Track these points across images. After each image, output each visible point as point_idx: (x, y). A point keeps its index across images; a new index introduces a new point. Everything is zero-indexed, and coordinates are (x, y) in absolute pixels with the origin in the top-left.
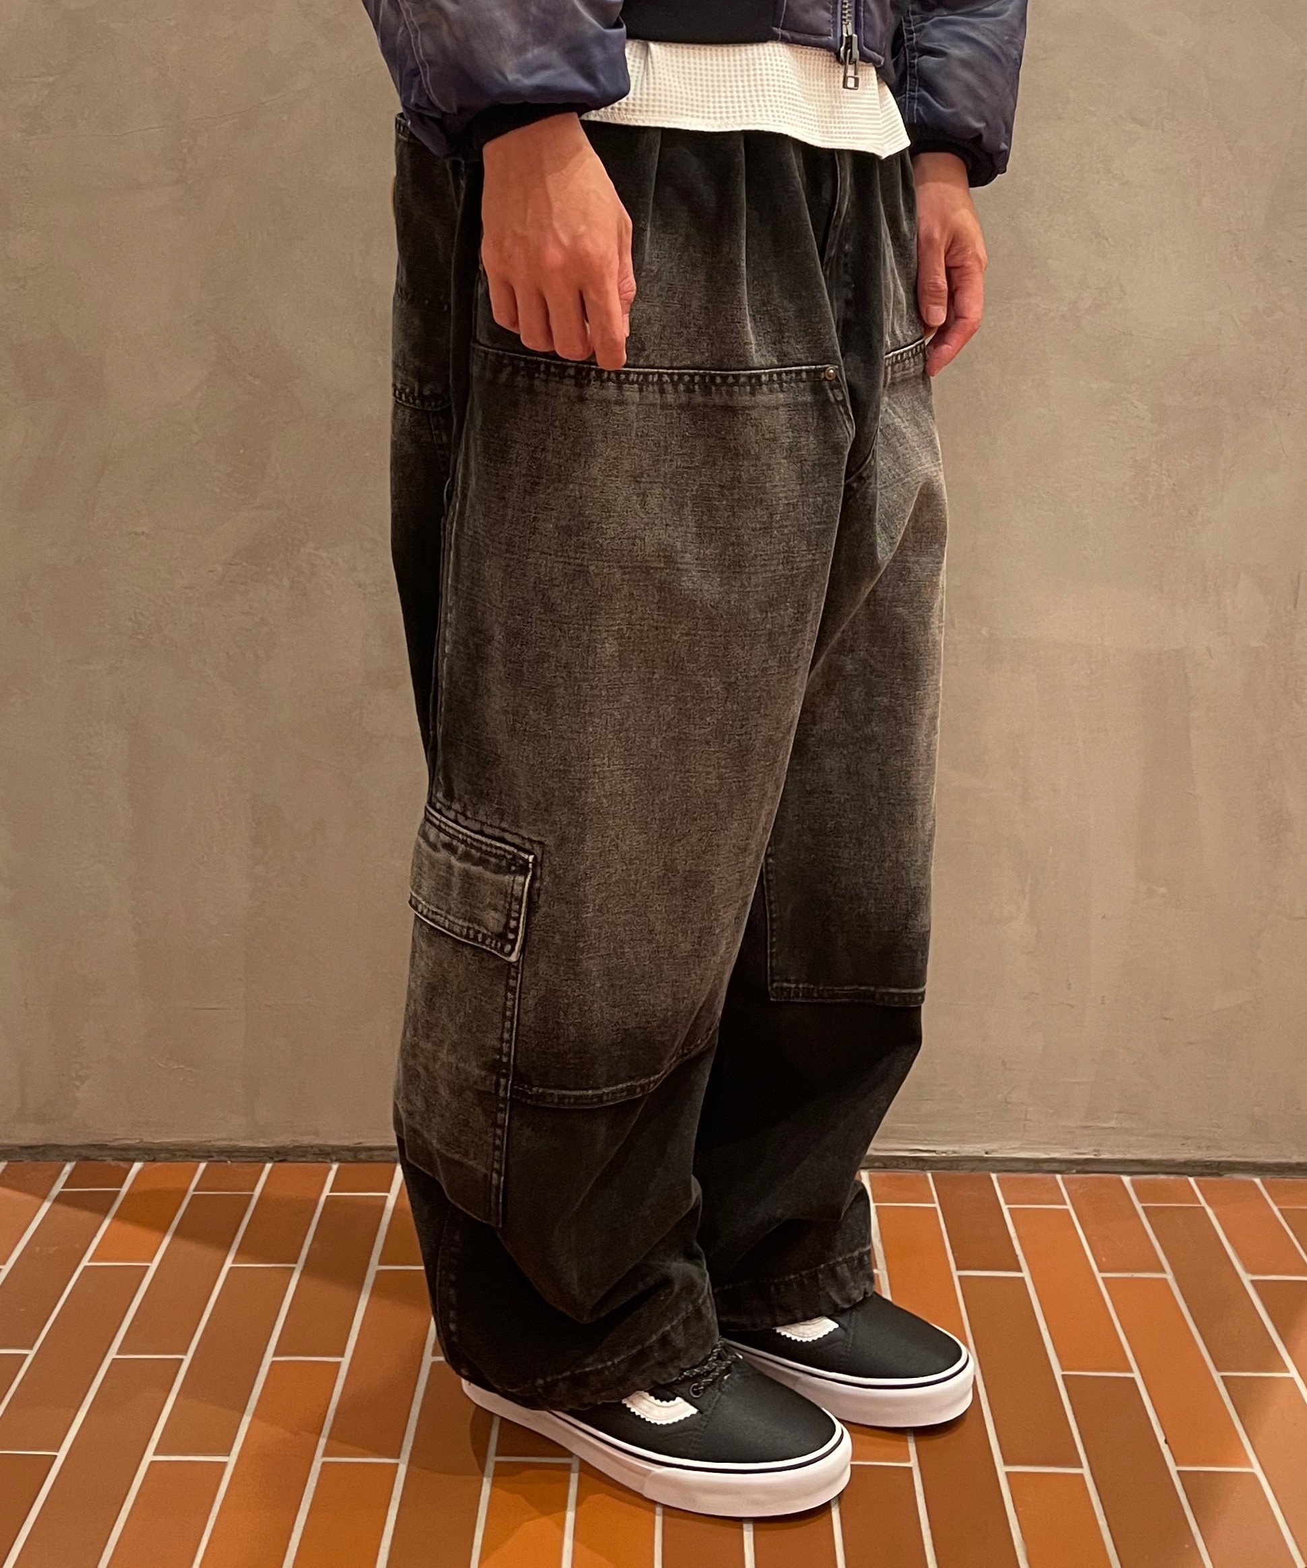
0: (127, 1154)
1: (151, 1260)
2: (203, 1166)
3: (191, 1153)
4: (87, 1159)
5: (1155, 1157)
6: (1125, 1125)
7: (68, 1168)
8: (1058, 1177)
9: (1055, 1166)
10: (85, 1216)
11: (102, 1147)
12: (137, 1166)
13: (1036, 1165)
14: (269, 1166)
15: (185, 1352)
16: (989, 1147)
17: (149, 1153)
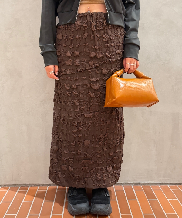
0: (28, 185)
1: (33, 201)
2: (39, 187)
3: (37, 185)
4: (22, 186)
5: (172, 183)
6: (169, 179)
7: (19, 187)
8: (159, 186)
9: (158, 184)
10: (22, 194)
11: (24, 185)
12: (29, 187)
13: (156, 184)
14: (48, 187)
15: (39, 214)
16: (149, 182)
17: (31, 185)
